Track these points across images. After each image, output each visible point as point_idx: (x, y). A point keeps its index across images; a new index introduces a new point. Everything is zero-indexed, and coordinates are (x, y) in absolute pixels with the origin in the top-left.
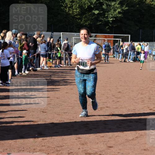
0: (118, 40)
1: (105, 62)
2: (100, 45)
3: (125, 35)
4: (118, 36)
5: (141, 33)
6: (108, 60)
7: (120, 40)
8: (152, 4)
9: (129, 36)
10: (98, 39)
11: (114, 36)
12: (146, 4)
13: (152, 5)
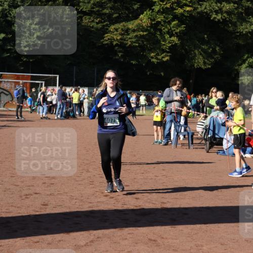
0: (39, 84)
1: (18, 118)
2: (8, 92)
3: (51, 75)
4: (39, 76)
5: (74, 73)
6: (21, 116)
7: (42, 84)
8: (91, 26)
9: (56, 77)
10: (6, 80)
11: (32, 76)
12: (83, 26)
13: (93, 27)
